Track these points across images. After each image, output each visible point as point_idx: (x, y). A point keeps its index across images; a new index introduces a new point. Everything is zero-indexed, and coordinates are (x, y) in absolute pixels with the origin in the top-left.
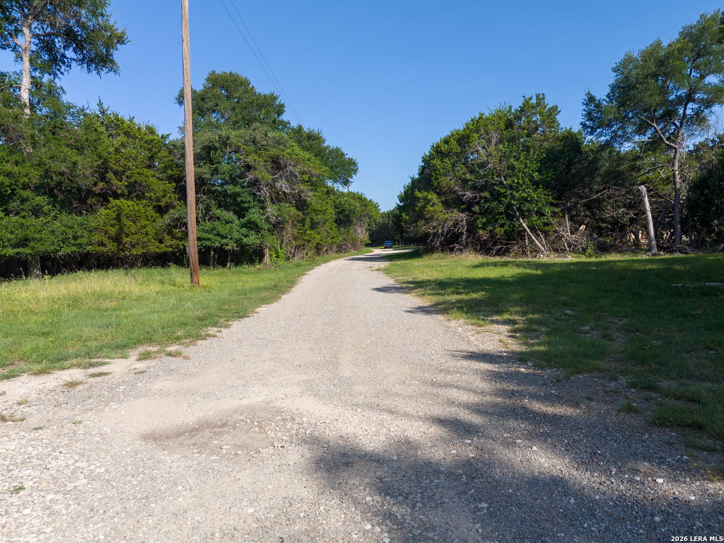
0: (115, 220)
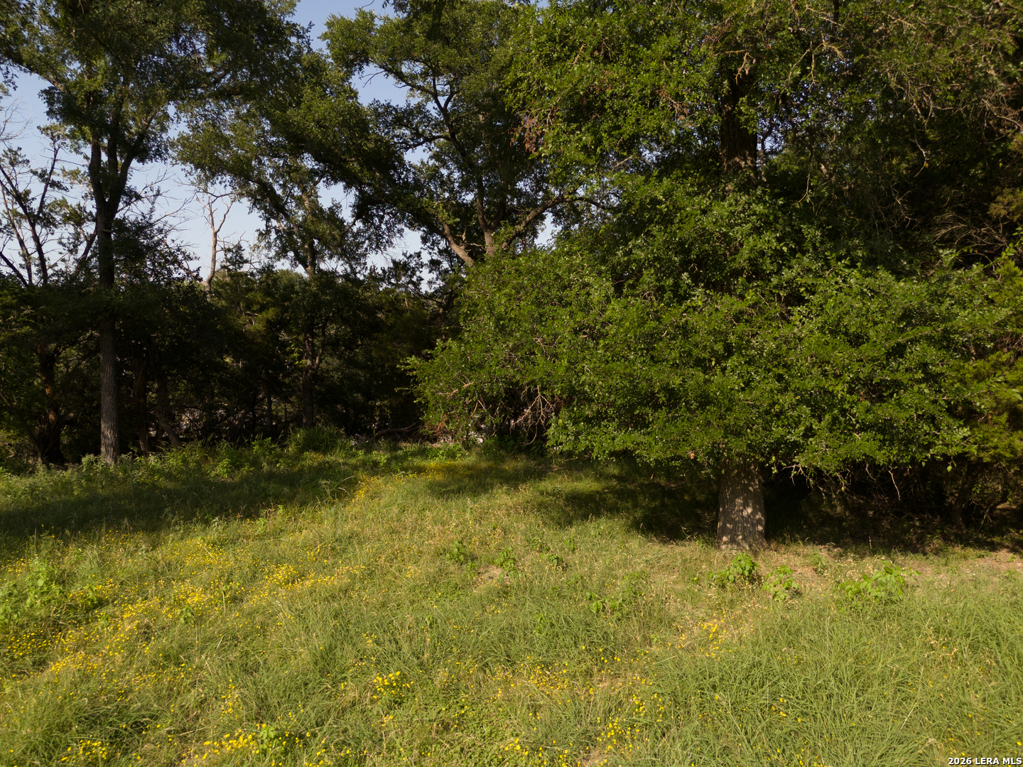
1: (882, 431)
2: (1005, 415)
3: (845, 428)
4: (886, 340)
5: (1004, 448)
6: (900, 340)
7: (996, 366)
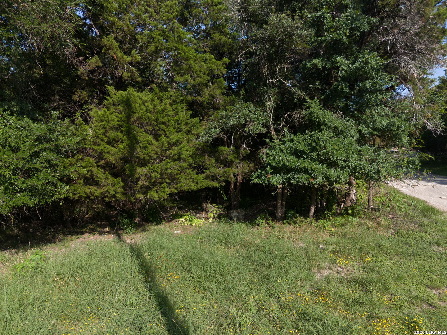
0: (116, 130)
1: (31, 191)
2: (82, 180)
3: (12, 192)
4: (30, 150)
5: (83, 193)
6: (36, 149)
7: (78, 160)
